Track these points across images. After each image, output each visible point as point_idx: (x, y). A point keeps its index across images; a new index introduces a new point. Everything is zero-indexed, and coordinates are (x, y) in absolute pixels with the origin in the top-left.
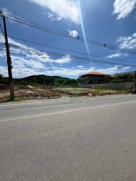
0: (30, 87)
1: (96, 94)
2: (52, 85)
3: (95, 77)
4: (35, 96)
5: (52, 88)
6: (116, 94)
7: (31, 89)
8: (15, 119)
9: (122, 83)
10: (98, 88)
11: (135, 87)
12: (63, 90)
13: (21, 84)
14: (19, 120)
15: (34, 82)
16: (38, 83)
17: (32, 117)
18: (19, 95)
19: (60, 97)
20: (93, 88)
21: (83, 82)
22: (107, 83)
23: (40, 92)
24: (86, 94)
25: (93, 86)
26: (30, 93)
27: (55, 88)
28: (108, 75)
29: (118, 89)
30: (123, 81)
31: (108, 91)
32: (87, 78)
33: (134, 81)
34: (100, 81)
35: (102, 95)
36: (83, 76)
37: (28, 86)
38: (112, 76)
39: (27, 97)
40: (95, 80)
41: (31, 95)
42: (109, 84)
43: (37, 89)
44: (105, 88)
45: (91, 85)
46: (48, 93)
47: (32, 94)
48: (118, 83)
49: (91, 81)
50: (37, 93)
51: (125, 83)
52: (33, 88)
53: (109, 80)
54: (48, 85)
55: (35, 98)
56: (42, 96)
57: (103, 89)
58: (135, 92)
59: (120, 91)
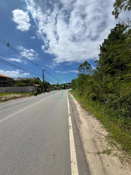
6: (21, 97)
9: (25, 87)
22: (10, 86)
28: (11, 78)
29: (22, 92)
30: (26, 85)
31: (13, 95)
33: (34, 86)
35: (6, 100)
38: (15, 79)
42: (13, 87)
44: (8, 92)
48: (21, 87)
51: (28, 87)
53: (12, 83)
57: (5, 94)
58: (36, 95)
59: (25, 94)
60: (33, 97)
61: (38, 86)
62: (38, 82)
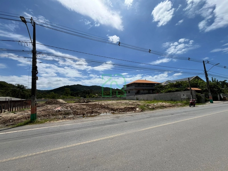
0: (61, 100)
1: (145, 108)
2: (89, 97)
3: (143, 87)
4: (65, 115)
5: (90, 102)
6: (170, 106)
7: (61, 104)
8: (30, 155)
9: (175, 92)
10: (147, 100)
11: (191, 98)
12: (103, 104)
13: (49, 97)
14: (35, 155)
15: (67, 94)
16: (72, 95)
17: (56, 149)
18: (43, 113)
19: (99, 115)
20: (141, 100)
21: (129, 92)
22: (158, 93)
23: (73, 108)
24: (133, 109)
25: (142, 98)
26: (59, 111)
27: (93, 102)
28: (158, 84)
29: (172, 100)
30: (177, 91)
31: (160, 103)
32: (133, 87)
33: (189, 90)
34: (149, 91)
35: (153, 109)
36: (128, 86)
37: (58, 100)
38: (163, 84)
39: (54, 115)
40: (144, 90)
41: (60, 112)
42: (160, 94)
43: (70, 104)
44: (156, 100)
45: (139, 96)
46: (84, 108)
47: (62, 111)
48: (171, 93)
49: (139, 91)
50: (69, 109)
51: (179, 92)
52: (64, 102)
53: (160, 89)
54: (85, 97)
55: (65, 118)
56: (76, 113)
57: (154, 101)
58: (192, 104)
59: (175, 102)
60: (188, 108)
61: (197, 91)
62: (197, 84)
